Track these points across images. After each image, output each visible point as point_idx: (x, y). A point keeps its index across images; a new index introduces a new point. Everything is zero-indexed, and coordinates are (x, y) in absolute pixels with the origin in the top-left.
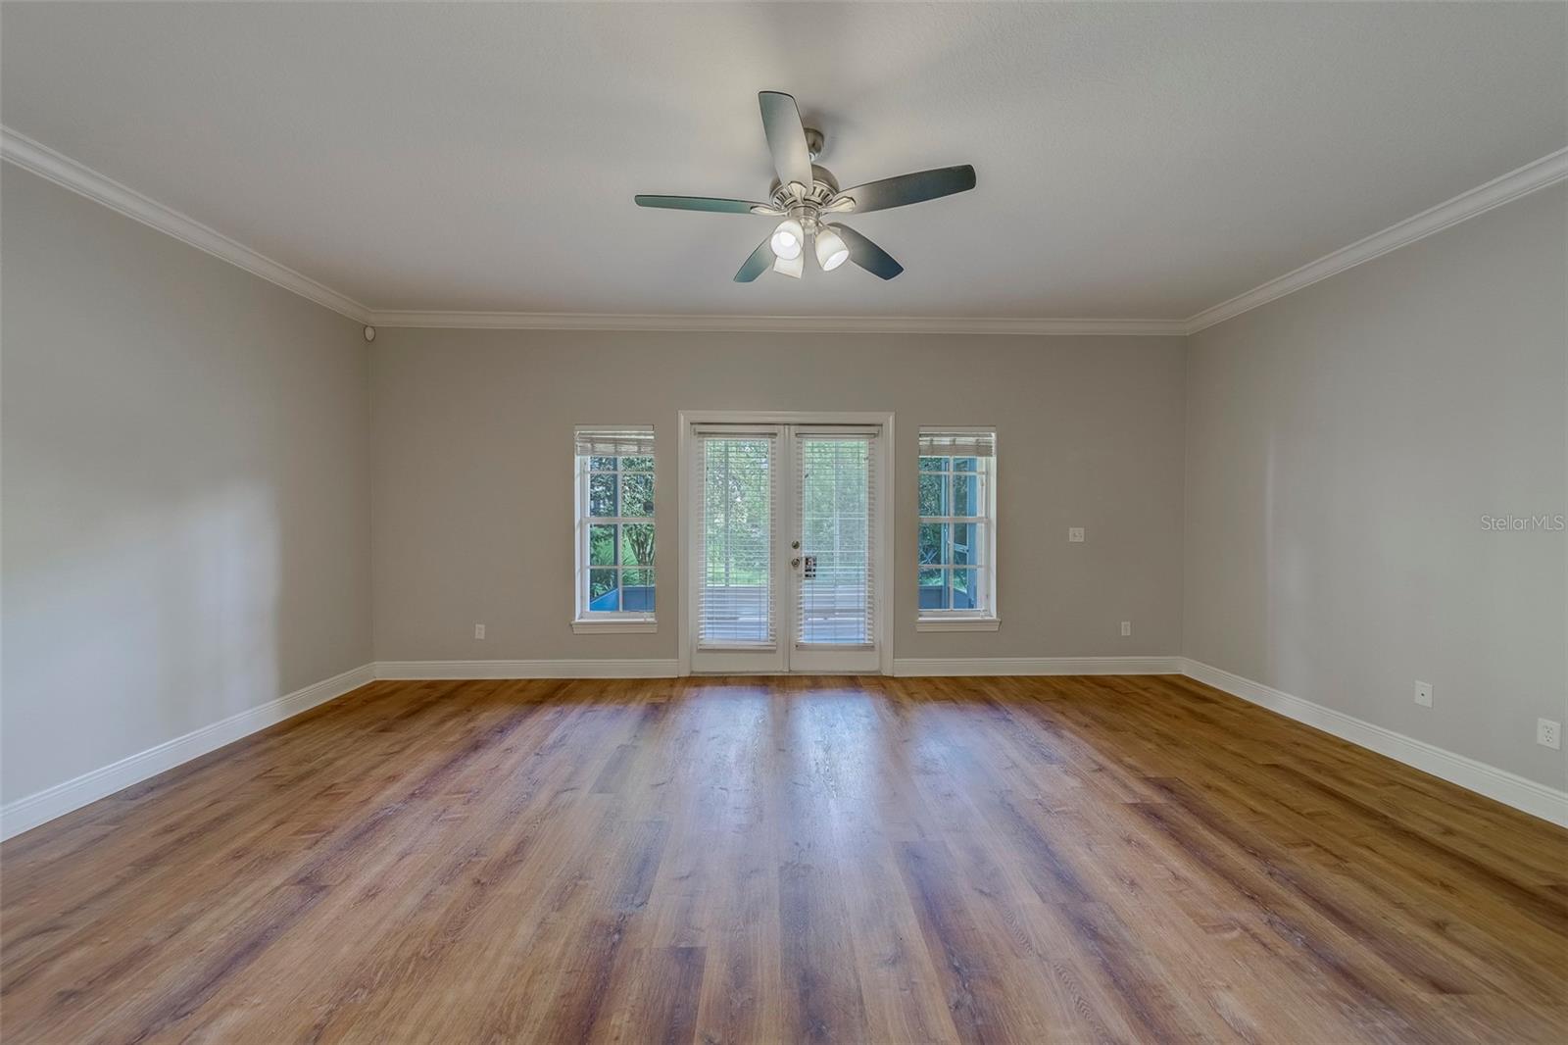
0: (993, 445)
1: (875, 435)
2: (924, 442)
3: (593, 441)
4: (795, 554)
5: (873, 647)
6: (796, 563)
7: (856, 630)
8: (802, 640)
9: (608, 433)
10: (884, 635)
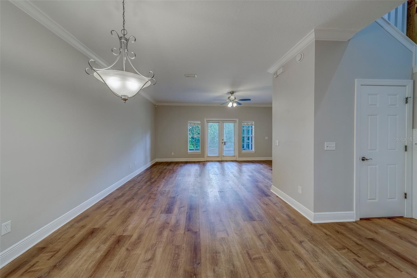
0: (254, 124)
1: (235, 122)
2: (243, 124)
3: (190, 123)
4: (223, 141)
5: (235, 156)
6: (223, 143)
7: (232, 153)
8: (224, 155)
9: (193, 122)
10: (237, 154)
